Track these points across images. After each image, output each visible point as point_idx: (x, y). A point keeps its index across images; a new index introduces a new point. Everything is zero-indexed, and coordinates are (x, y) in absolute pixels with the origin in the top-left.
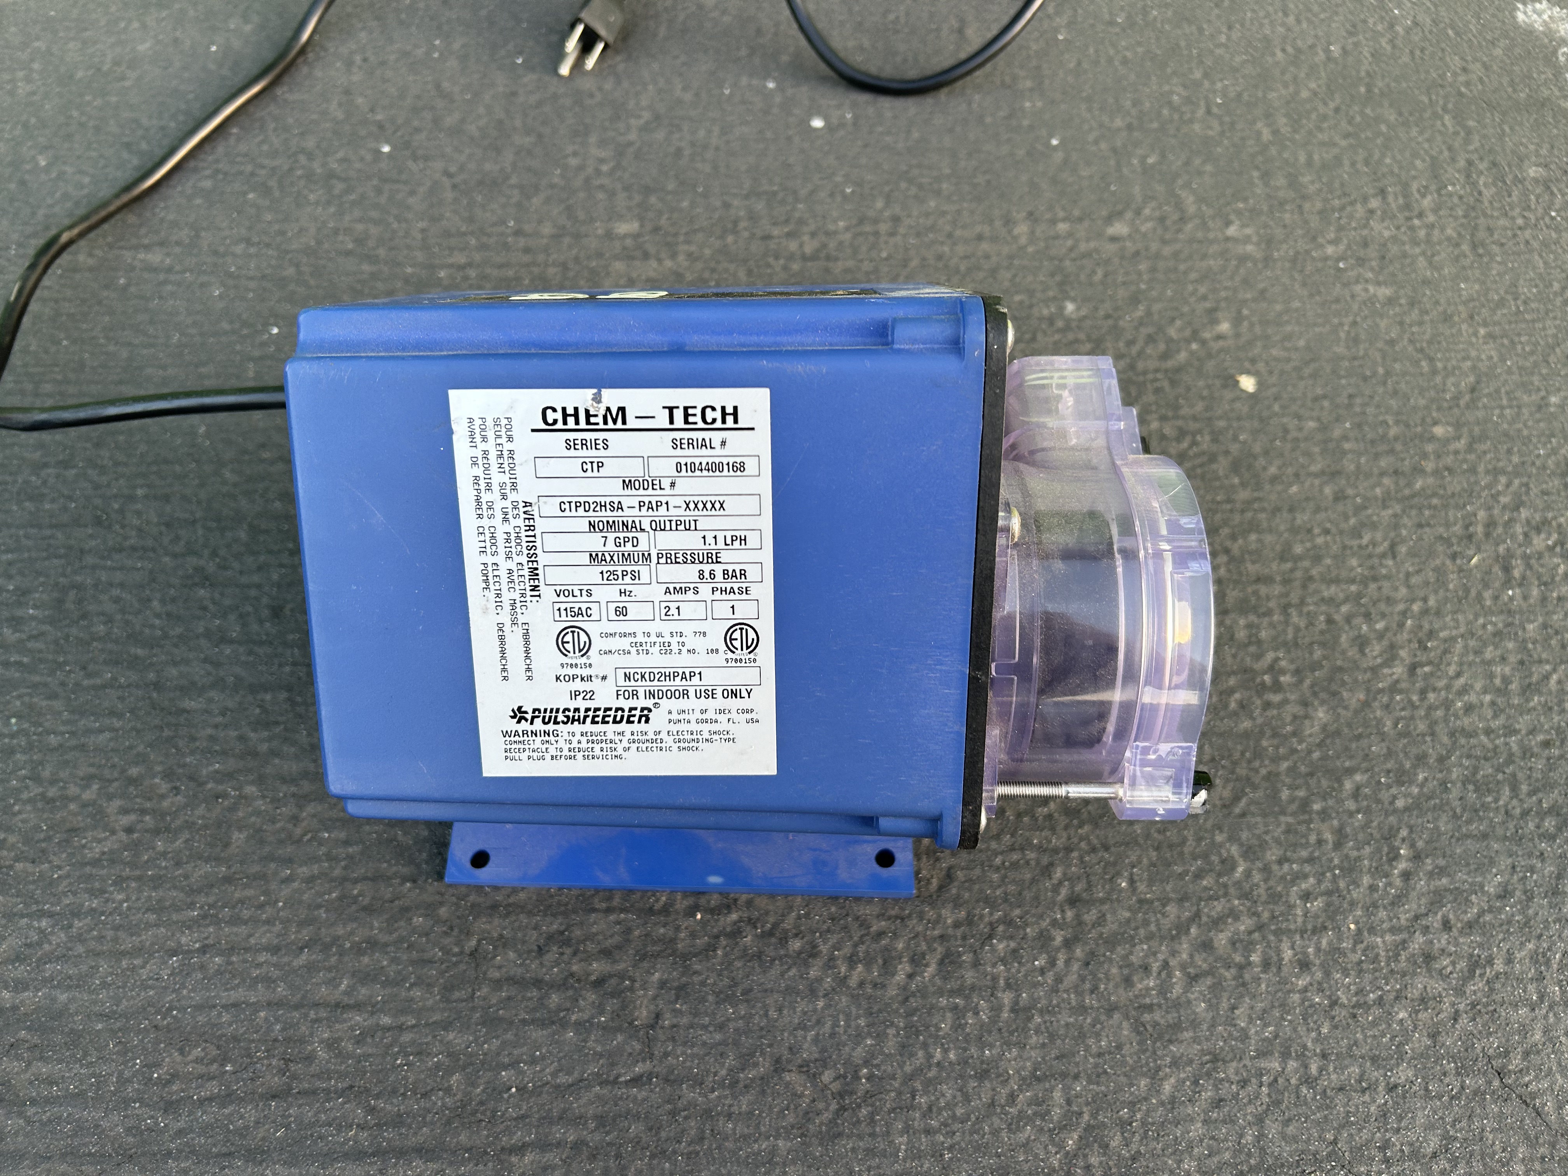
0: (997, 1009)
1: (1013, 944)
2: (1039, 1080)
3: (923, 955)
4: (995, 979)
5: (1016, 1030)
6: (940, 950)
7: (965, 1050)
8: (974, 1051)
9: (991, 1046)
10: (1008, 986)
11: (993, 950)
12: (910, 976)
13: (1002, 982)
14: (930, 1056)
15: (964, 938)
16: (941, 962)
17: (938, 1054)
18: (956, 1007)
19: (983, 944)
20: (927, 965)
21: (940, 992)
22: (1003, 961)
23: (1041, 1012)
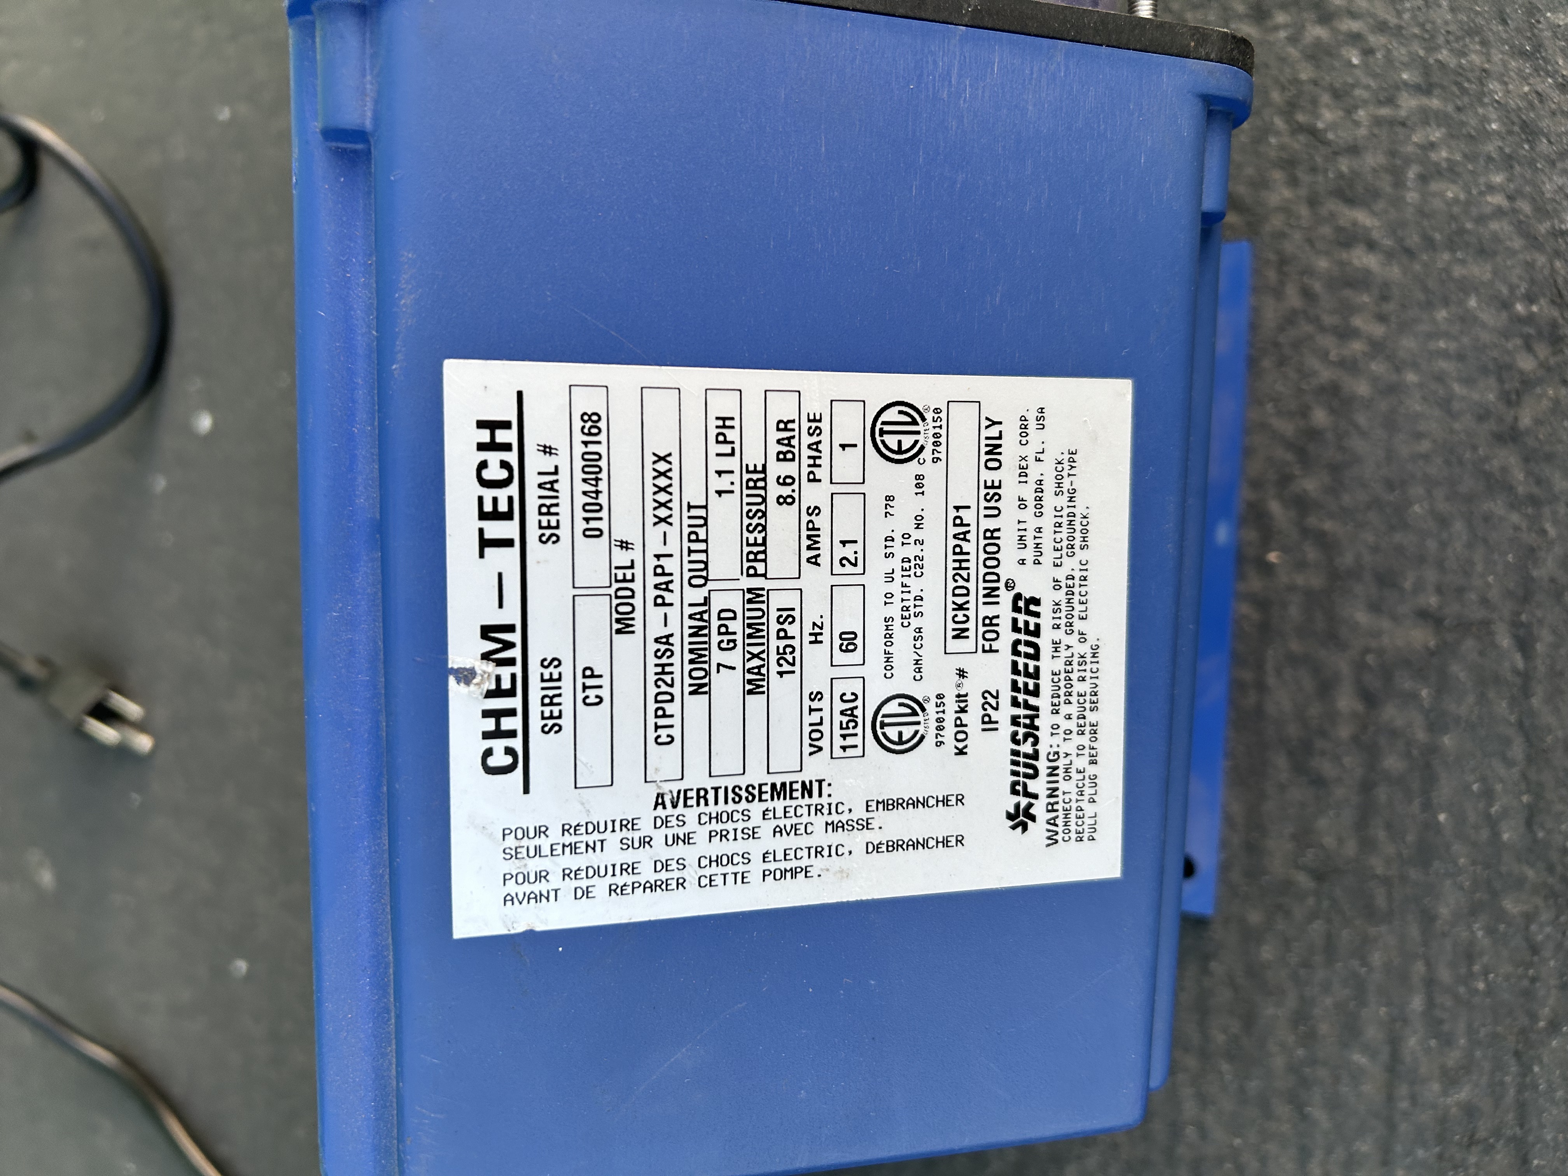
0: (1426, 117)
1: (1326, 98)
2: (1538, 47)
3: (1339, 230)
4: (1378, 122)
5: (1458, 84)
6: (1332, 205)
7: (1490, 159)
8: (1491, 148)
9: (1485, 120)
10: (1390, 101)
11: (1333, 126)
12: (1371, 246)
13: (1385, 111)
14: (1499, 213)
15: (1314, 170)
16: (1351, 202)
17: (1497, 200)
18: (1423, 179)
19: (1326, 143)
20: (1355, 224)
21: (1397, 202)
22: (1349, 111)
23: (1432, 48)
